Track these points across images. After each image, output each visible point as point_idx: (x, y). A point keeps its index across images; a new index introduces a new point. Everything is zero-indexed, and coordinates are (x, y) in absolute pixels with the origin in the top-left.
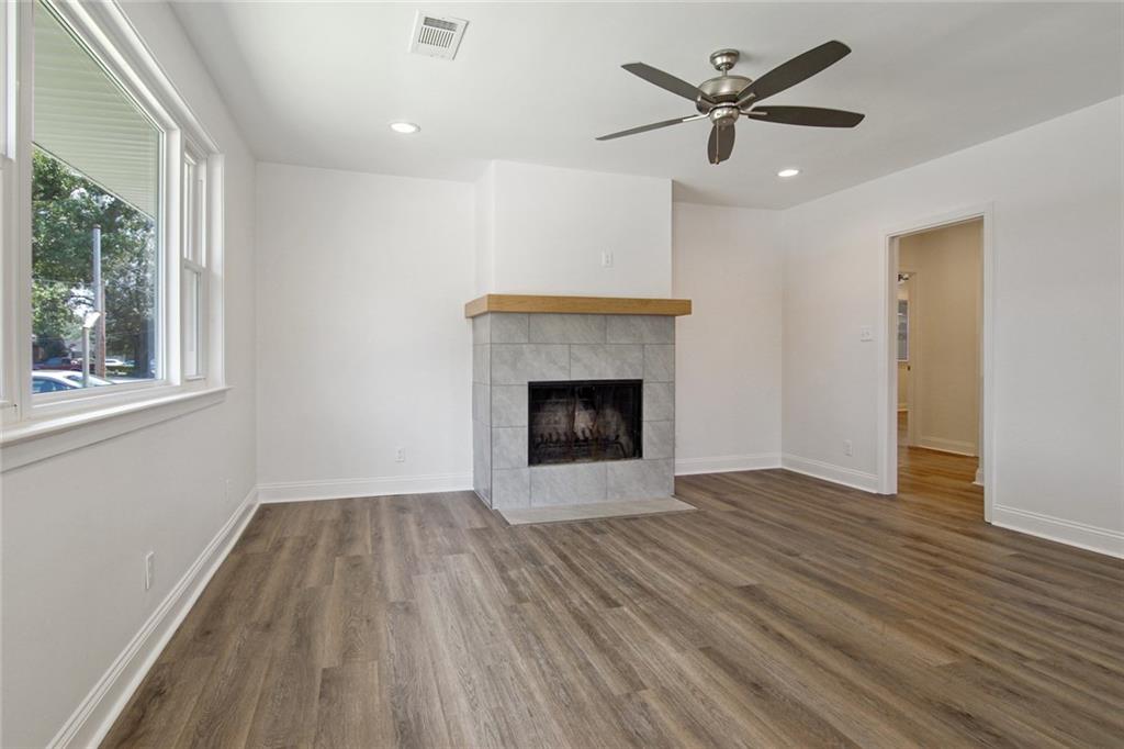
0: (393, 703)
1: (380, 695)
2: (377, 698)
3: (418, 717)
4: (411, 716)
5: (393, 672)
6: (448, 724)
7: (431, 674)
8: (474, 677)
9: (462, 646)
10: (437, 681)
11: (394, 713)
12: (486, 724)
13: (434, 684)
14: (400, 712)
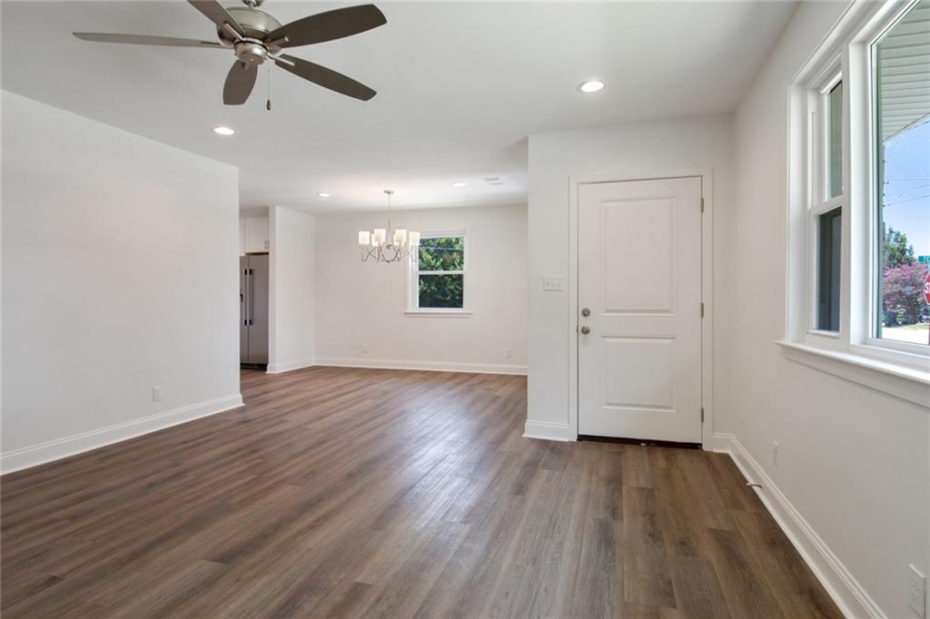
0: (614, 561)
1: (623, 571)
2: (626, 569)
3: (599, 549)
4: (603, 550)
5: (612, 585)
6: (581, 540)
7: (580, 573)
8: (549, 562)
9: (542, 590)
10: (578, 567)
11: (614, 554)
12: (559, 533)
13: (580, 566)
14: (610, 554)
